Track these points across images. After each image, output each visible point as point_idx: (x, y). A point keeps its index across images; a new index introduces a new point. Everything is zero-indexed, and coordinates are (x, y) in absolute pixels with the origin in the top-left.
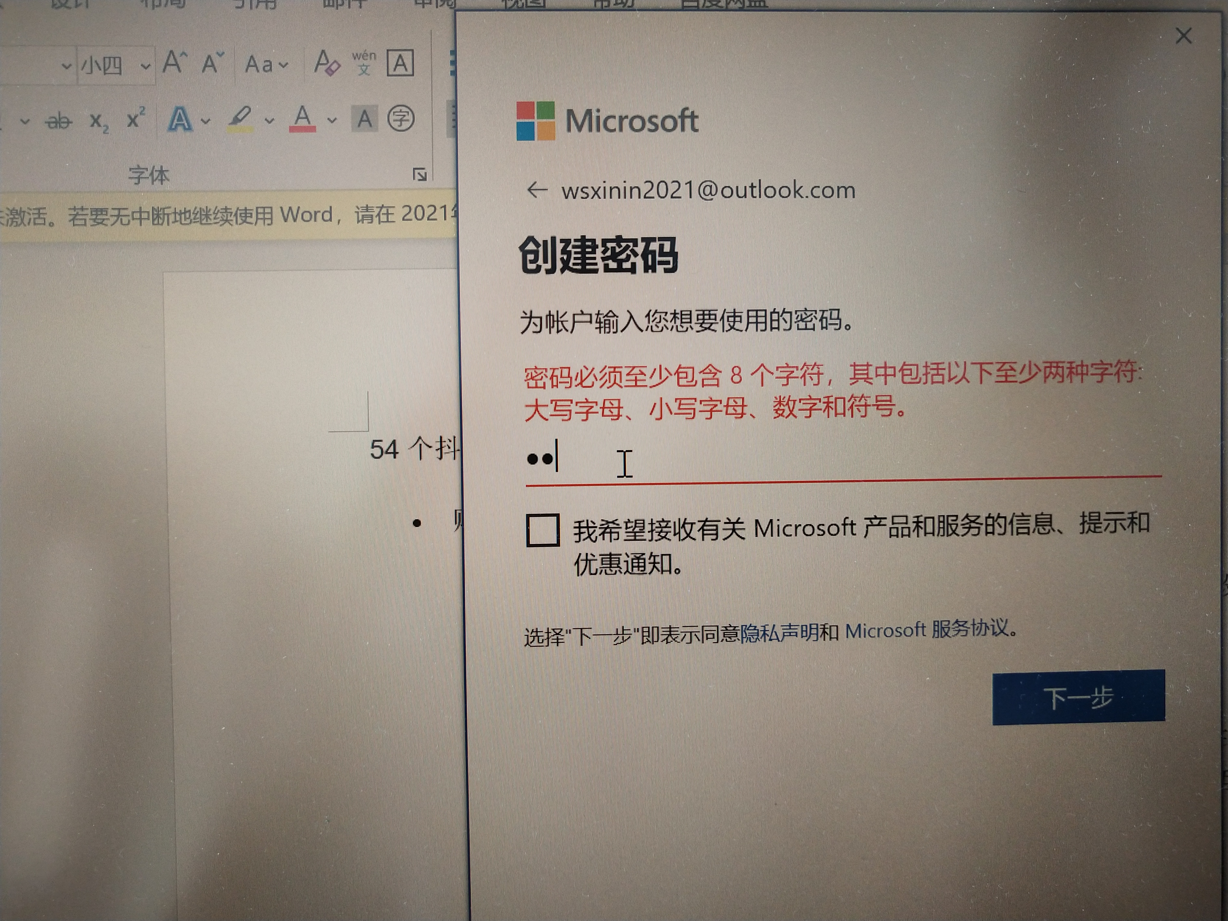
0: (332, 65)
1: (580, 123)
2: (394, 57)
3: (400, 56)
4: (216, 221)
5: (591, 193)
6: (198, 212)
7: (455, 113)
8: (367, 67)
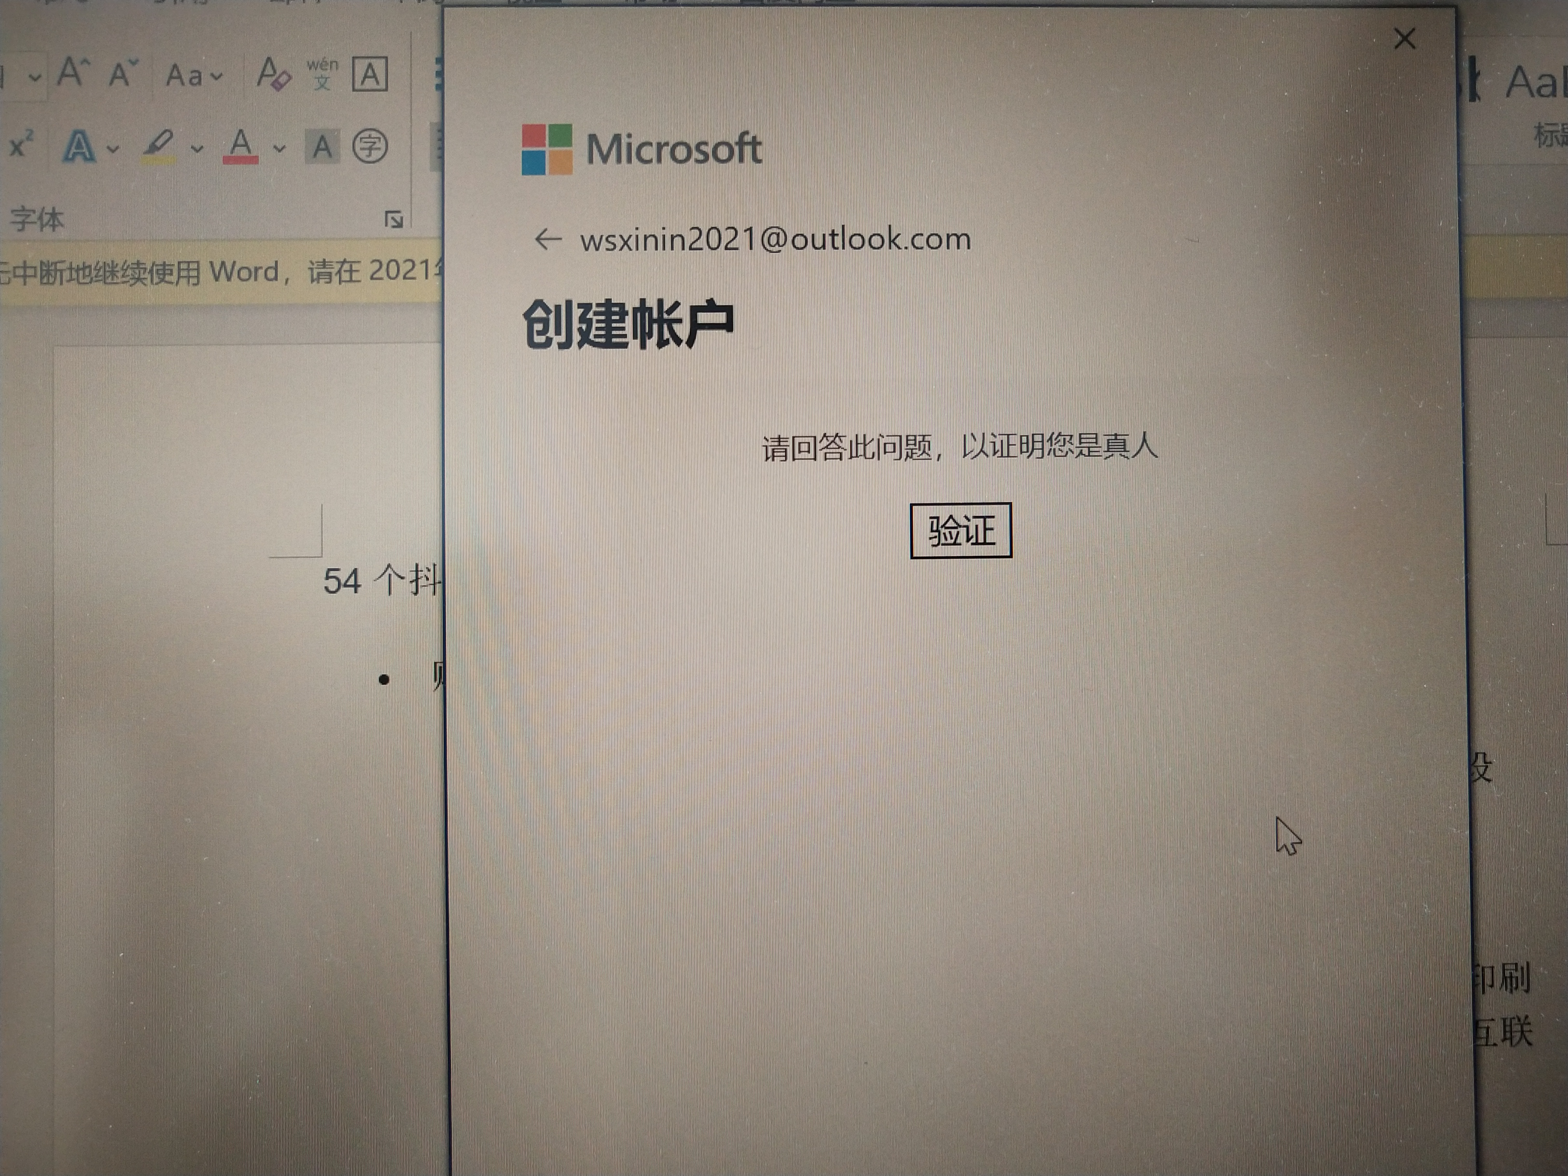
0: (280, 76)
1: (605, 152)
2: (361, 67)
3: (370, 66)
4: (124, 279)
5: (619, 243)
6: (100, 268)
7: (442, 140)
8: (326, 78)
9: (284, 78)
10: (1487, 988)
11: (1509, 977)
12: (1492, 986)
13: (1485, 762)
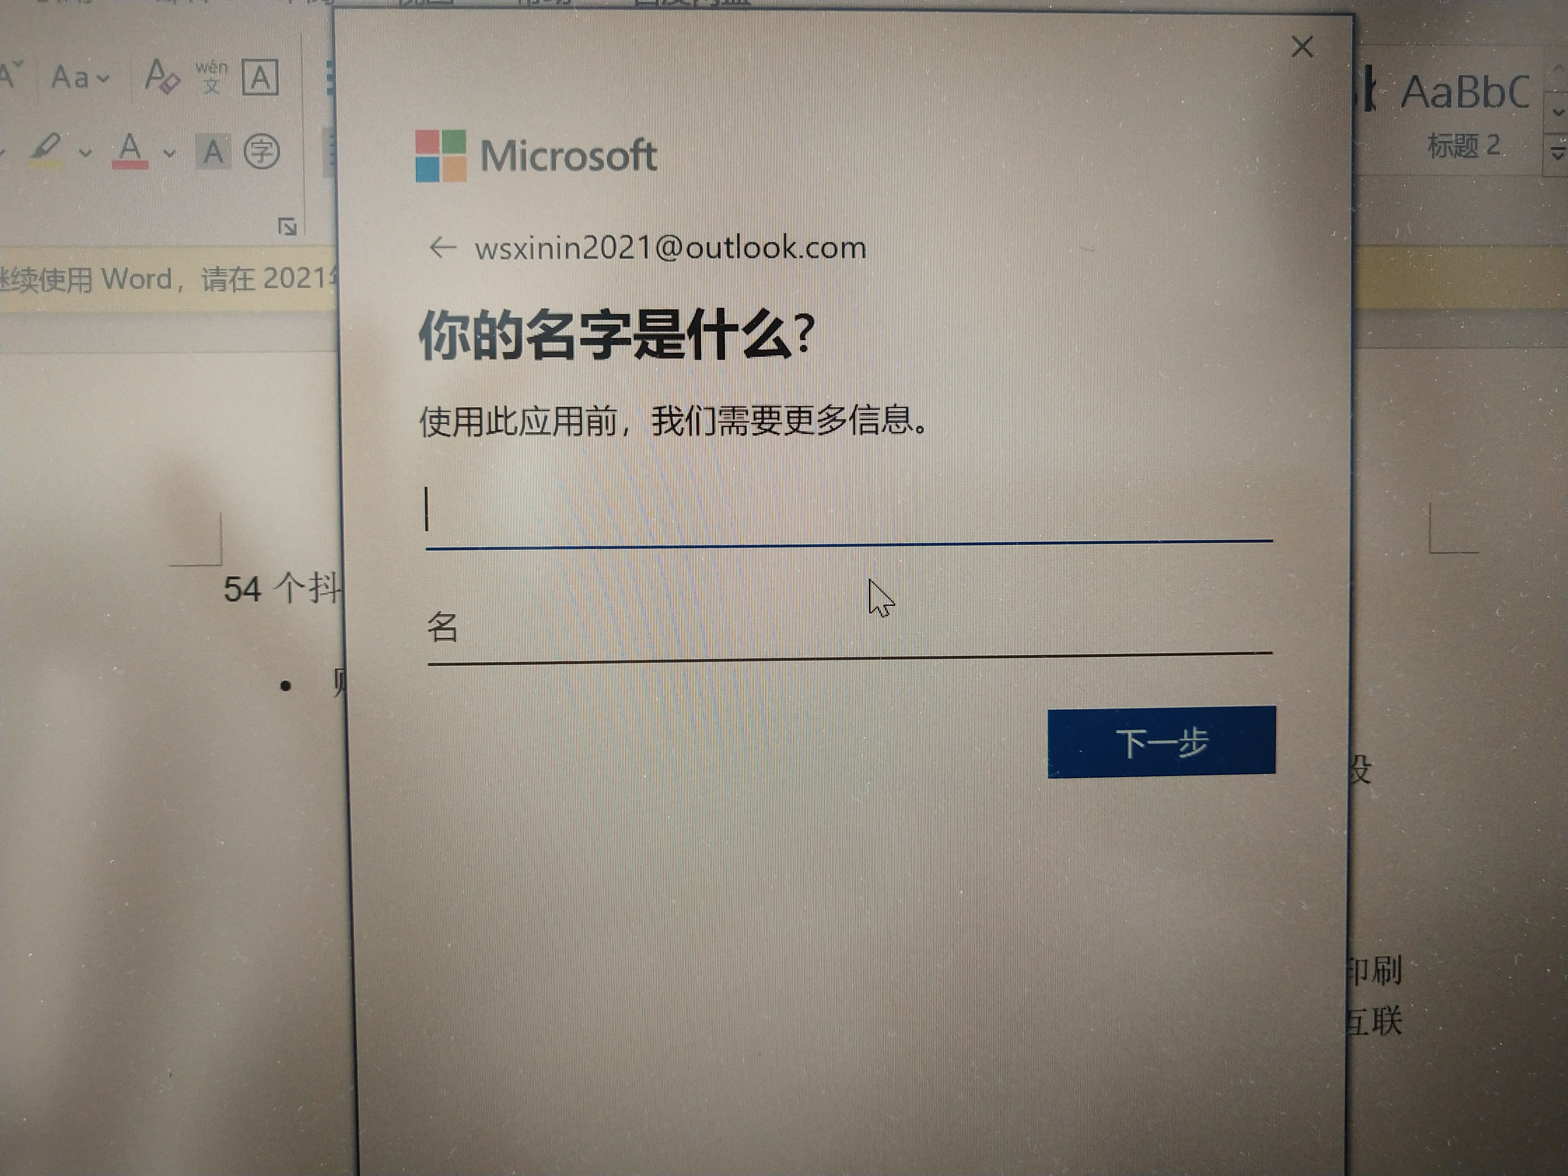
0: (168, 79)
1: (499, 159)
2: (251, 69)
3: (260, 69)
4: (15, 286)
5: (514, 251)
7: (334, 145)
8: (216, 82)
9: (172, 82)
10: (1361, 981)
11: (1381, 970)
12: (1365, 978)
13: (1365, 765)
